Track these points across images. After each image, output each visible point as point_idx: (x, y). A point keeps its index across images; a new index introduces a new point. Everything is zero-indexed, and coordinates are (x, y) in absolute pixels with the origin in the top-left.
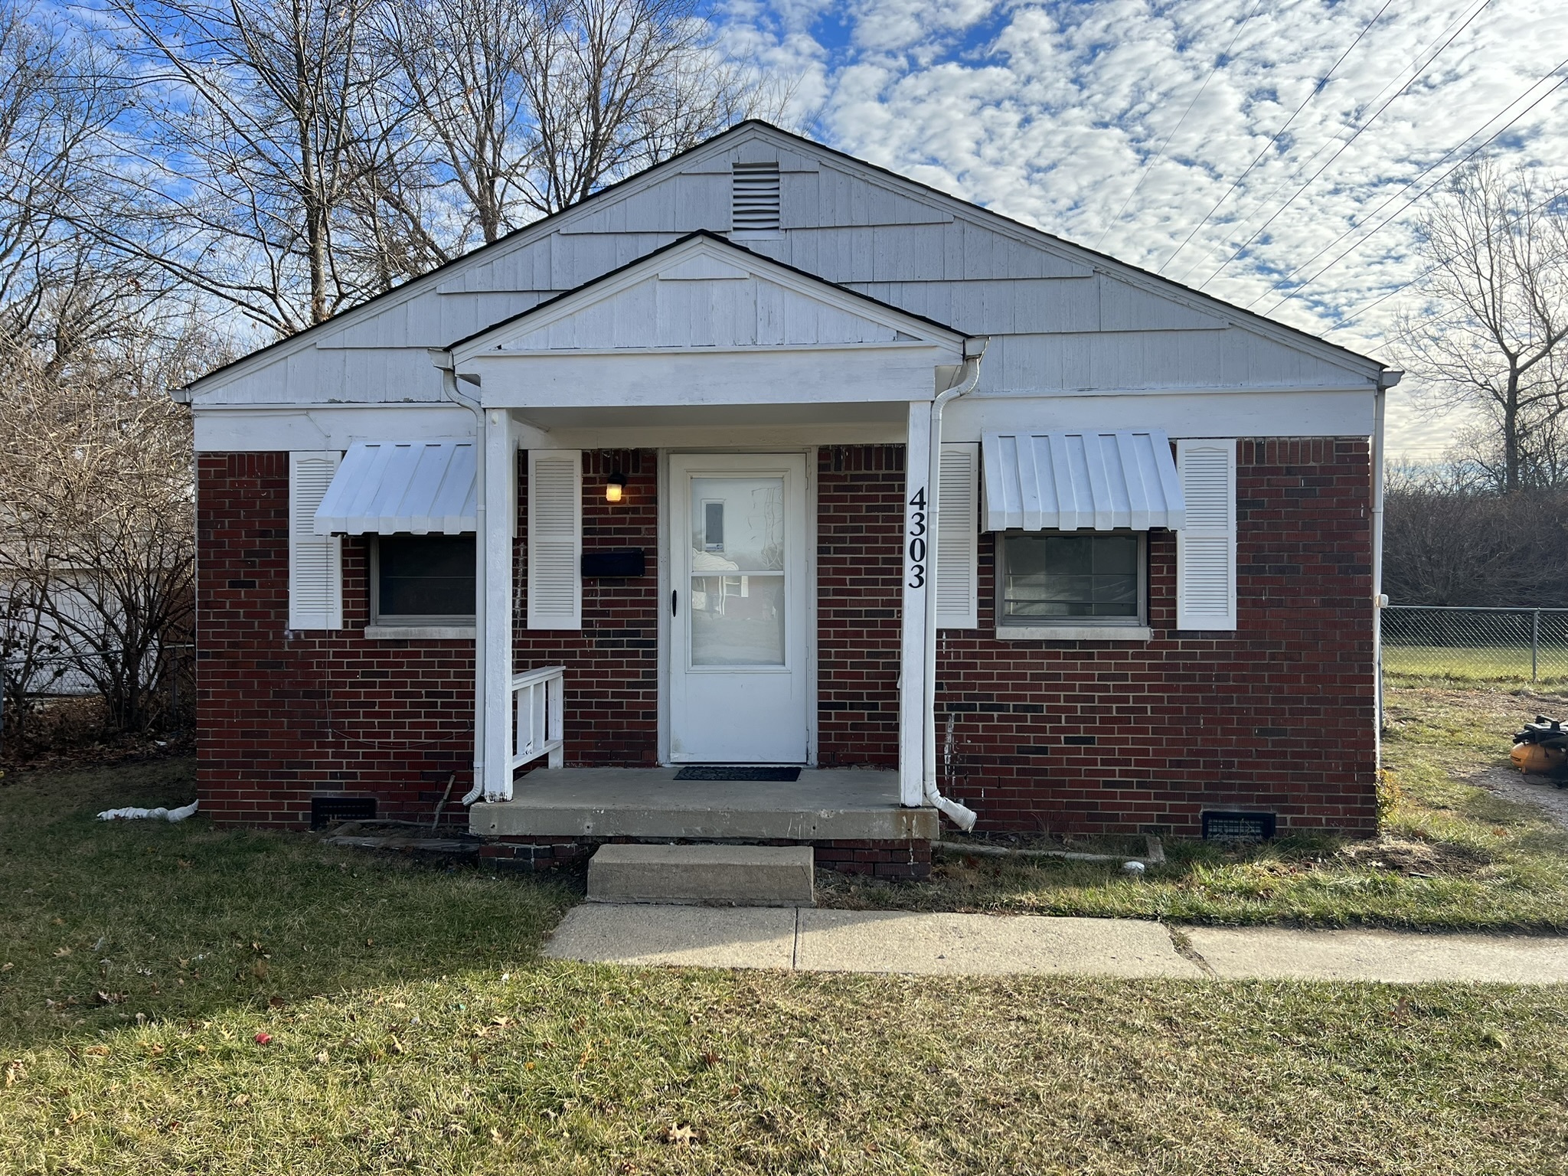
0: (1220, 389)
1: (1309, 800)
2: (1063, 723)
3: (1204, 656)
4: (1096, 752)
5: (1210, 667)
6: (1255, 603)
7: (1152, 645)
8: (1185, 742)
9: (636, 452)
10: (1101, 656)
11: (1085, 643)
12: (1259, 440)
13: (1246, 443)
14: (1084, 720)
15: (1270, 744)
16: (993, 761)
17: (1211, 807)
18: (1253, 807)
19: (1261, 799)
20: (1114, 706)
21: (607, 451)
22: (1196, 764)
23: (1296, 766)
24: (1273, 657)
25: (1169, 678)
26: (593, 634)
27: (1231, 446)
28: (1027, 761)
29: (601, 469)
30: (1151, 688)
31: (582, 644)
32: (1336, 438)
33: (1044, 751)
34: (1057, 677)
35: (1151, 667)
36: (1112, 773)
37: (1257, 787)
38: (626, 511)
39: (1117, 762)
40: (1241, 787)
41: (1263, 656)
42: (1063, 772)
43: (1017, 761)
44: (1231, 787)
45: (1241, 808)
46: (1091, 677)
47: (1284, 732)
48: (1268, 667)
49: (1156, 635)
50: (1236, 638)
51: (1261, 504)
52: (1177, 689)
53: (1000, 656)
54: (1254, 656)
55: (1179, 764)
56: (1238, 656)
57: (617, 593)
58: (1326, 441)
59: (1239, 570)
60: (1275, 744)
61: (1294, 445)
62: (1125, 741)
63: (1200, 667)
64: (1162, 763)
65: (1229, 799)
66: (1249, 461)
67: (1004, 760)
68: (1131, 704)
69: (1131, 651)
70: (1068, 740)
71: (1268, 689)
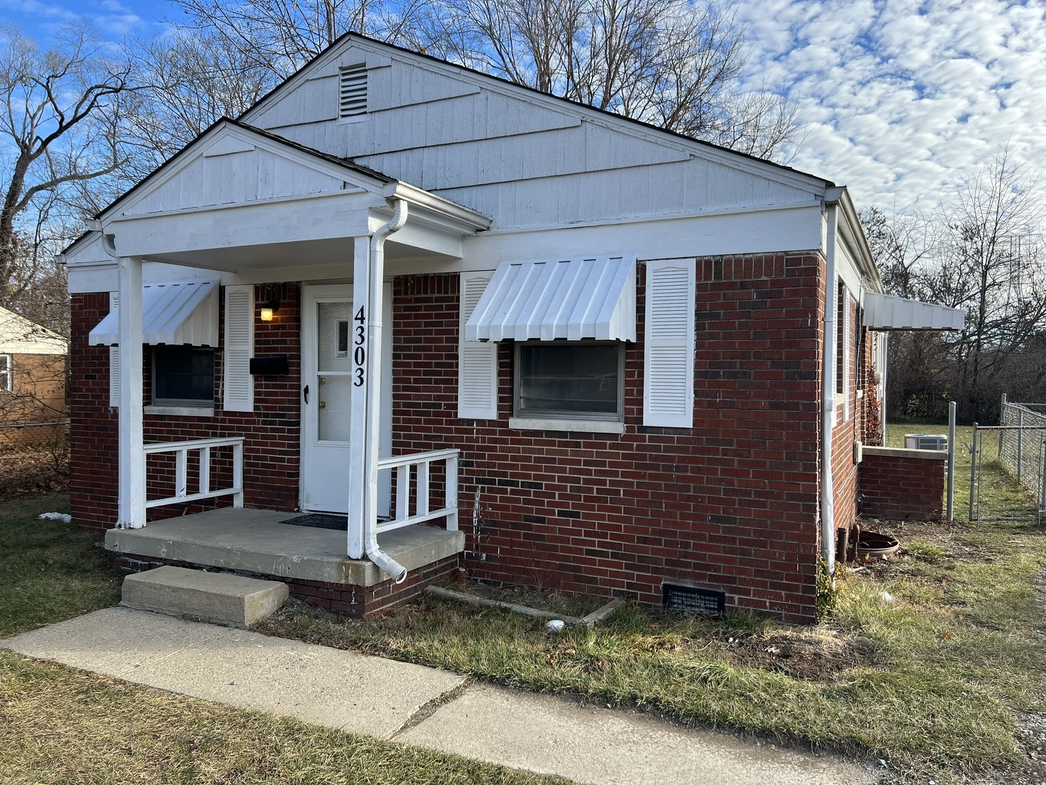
0: (683, 214)
1: (755, 583)
2: (557, 499)
3: (667, 449)
4: (581, 524)
5: (671, 459)
6: (711, 404)
7: (625, 438)
8: (650, 522)
9: (285, 284)
10: (587, 445)
11: (574, 434)
12: (718, 258)
13: (706, 261)
14: (572, 497)
15: (721, 531)
16: (506, 525)
17: (670, 580)
18: (705, 584)
19: (713, 577)
20: (595, 487)
21: (268, 285)
22: (659, 542)
23: (743, 552)
24: (725, 453)
25: (638, 466)
26: (259, 415)
27: (692, 265)
28: (530, 528)
29: (265, 298)
30: (624, 475)
31: (254, 422)
32: (786, 253)
33: (542, 520)
34: (553, 461)
35: (625, 456)
36: (592, 543)
37: (708, 568)
38: (278, 327)
39: (596, 535)
40: (696, 566)
41: (716, 451)
42: (556, 539)
43: (524, 527)
44: (687, 565)
45: (695, 584)
46: (578, 462)
47: (733, 521)
48: (721, 462)
49: (629, 429)
50: (694, 434)
51: (717, 316)
52: (644, 476)
53: (513, 442)
54: (709, 451)
55: (645, 540)
56: (696, 450)
57: (274, 386)
58: (777, 257)
59: (697, 375)
60: (725, 530)
61: (749, 261)
62: (603, 517)
63: (664, 458)
64: (631, 539)
65: (684, 575)
66: (708, 277)
67: (515, 526)
68: (608, 487)
69: (609, 442)
70: (560, 513)
71: (720, 481)
